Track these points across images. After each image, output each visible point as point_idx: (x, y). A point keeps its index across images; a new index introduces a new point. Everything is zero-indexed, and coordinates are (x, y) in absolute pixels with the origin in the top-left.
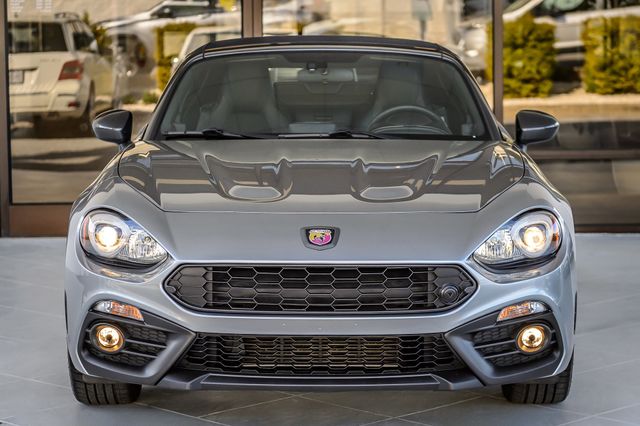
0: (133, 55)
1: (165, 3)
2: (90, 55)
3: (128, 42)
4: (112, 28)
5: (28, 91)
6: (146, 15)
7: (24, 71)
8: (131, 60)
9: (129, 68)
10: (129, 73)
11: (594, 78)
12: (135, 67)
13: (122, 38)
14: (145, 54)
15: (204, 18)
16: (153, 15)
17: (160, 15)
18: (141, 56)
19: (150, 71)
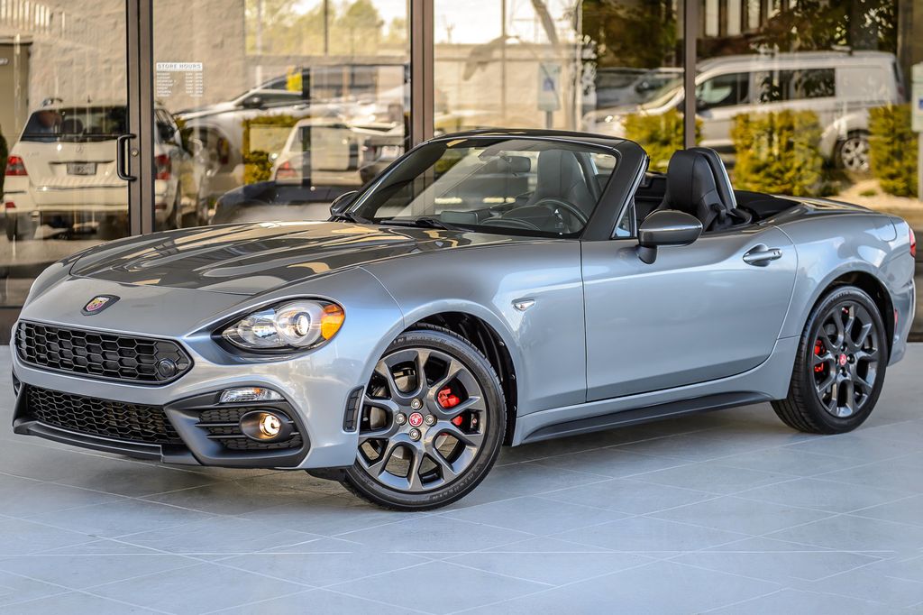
0: (214, 151)
1: (252, 92)
2: (176, 148)
3: (210, 138)
4: (194, 120)
5: (102, 183)
6: (231, 105)
7: (96, 163)
8: (212, 157)
9: (210, 167)
10: (209, 173)
11: (746, 181)
12: (217, 165)
13: (203, 131)
14: (228, 149)
15: (302, 109)
16: (238, 105)
17: (246, 105)
18: (224, 152)
19: (231, 170)
